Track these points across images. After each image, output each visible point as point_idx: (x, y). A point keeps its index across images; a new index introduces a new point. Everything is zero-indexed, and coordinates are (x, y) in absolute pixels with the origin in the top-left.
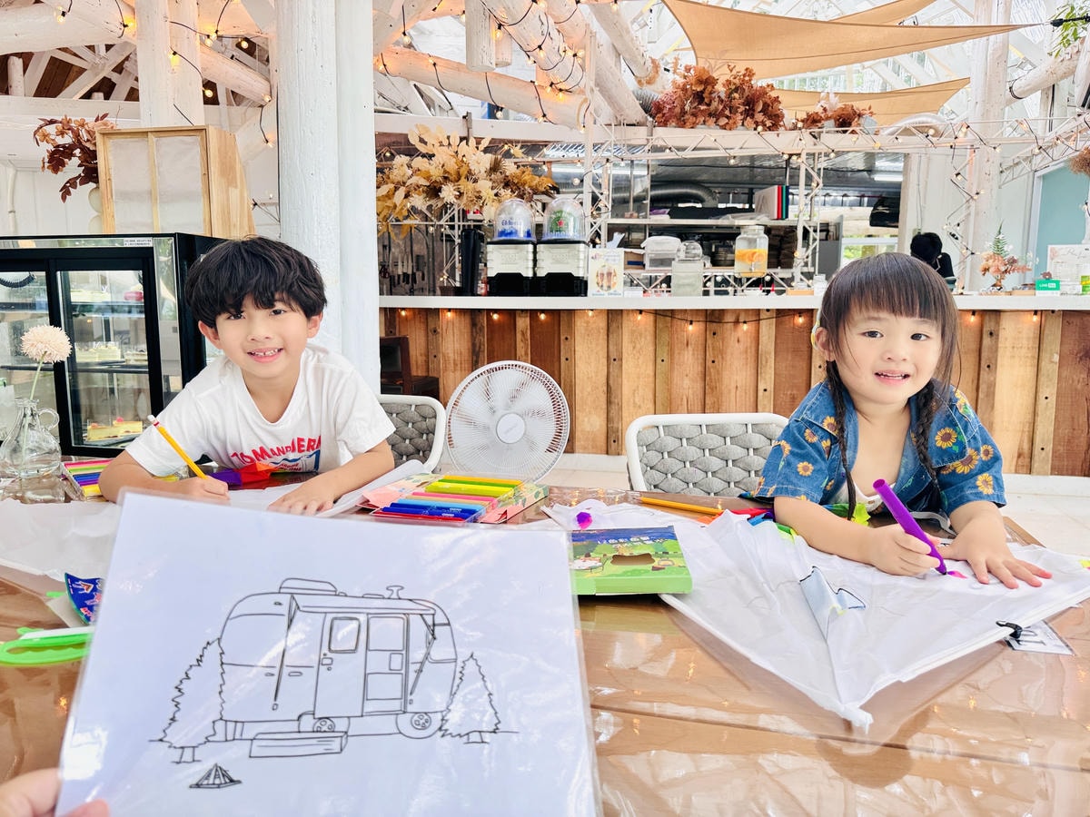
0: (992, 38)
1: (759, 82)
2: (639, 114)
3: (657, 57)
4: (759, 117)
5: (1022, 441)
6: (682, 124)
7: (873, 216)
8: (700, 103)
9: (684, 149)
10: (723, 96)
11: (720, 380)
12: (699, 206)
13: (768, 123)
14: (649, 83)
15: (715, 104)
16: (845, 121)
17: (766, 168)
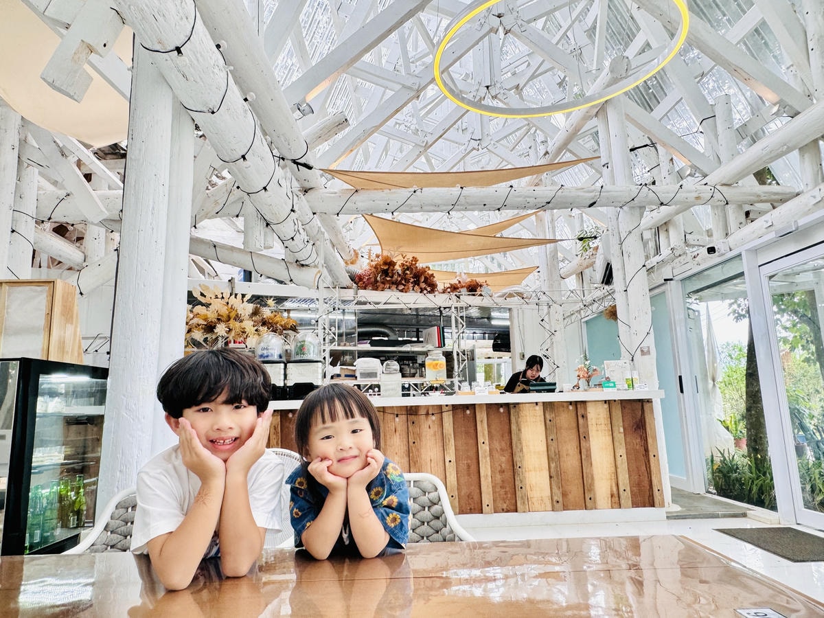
0: (548, 245)
1: (420, 265)
2: (348, 282)
3: (356, 248)
4: (423, 285)
5: (611, 487)
6: (376, 288)
7: (493, 345)
8: (386, 276)
9: (378, 303)
10: (400, 272)
11: (419, 456)
12: (386, 339)
13: (429, 289)
14: (352, 263)
15: (396, 277)
16: (473, 288)
17: (427, 315)
